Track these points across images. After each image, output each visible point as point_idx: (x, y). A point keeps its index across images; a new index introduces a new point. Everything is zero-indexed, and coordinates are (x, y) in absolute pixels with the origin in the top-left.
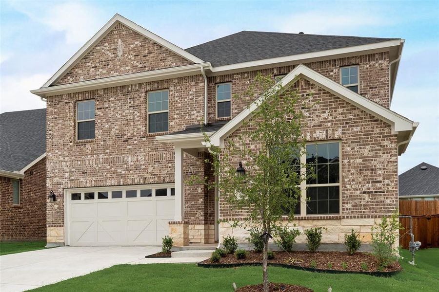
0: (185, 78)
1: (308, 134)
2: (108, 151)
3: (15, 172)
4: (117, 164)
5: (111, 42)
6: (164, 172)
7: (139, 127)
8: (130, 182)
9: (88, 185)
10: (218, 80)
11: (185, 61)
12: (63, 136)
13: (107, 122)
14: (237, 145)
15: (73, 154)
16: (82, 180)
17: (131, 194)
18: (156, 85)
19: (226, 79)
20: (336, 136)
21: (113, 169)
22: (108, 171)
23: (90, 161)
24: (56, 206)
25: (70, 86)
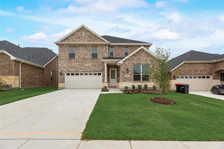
0: (102, 45)
1: (143, 62)
2: (79, 62)
3: (43, 66)
4: (82, 66)
5: (81, 32)
6: (97, 69)
7: (89, 56)
8: (87, 71)
9: (73, 71)
10: (110, 47)
11: (102, 40)
12: (64, 56)
13: (79, 54)
14: (126, 63)
15: (68, 62)
16: (71, 70)
17: (86, 74)
18: (94, 46)
19: (112, 47)
20: (149, 63)
21: (81, 67)
22: (80, 68)
23: (73, 64)
24: (62, 77)
25: (67, 42)
